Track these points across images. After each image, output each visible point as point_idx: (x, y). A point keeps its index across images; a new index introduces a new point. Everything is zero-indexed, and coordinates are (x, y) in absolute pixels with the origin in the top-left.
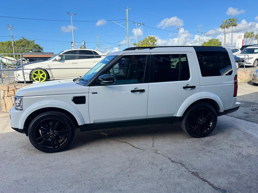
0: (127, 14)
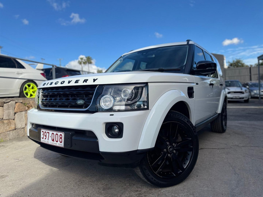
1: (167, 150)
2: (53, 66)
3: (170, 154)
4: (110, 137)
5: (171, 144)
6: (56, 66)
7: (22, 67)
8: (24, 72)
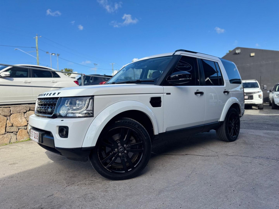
0: (37, 42)
1: (118, 150)
2: (82, 75)
3: (122, 153)
4: (61, 137)
5: (122, 145)
6: (84, 75)
7: (58, 76)
8: (59, 80)
